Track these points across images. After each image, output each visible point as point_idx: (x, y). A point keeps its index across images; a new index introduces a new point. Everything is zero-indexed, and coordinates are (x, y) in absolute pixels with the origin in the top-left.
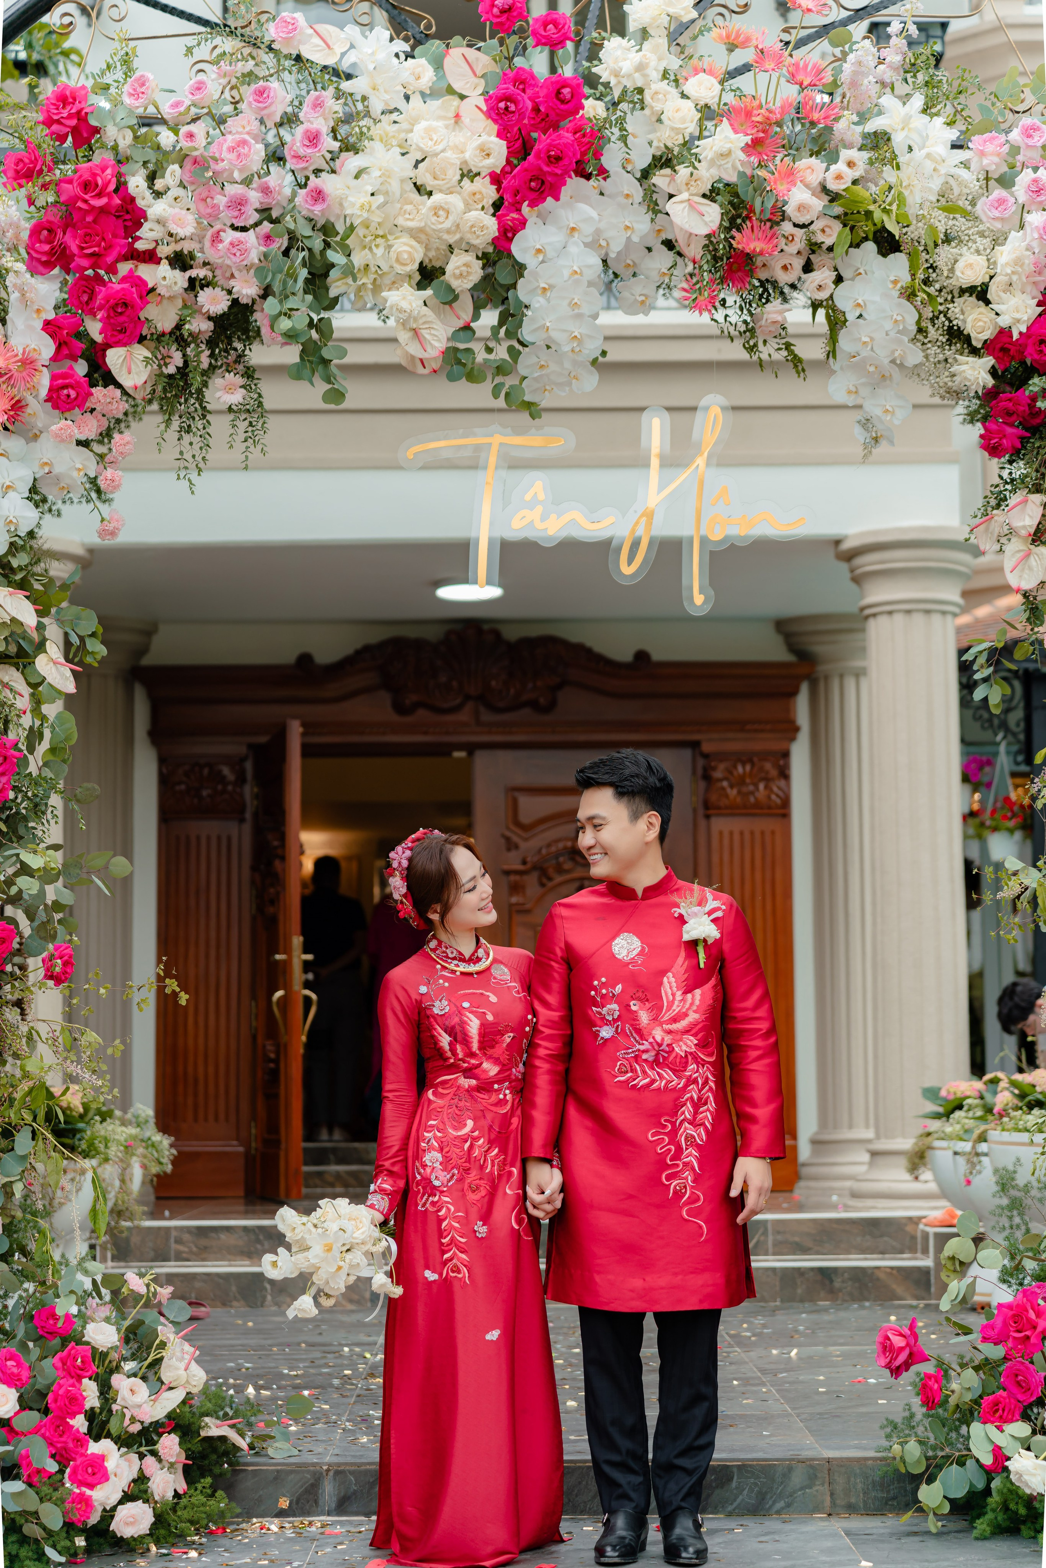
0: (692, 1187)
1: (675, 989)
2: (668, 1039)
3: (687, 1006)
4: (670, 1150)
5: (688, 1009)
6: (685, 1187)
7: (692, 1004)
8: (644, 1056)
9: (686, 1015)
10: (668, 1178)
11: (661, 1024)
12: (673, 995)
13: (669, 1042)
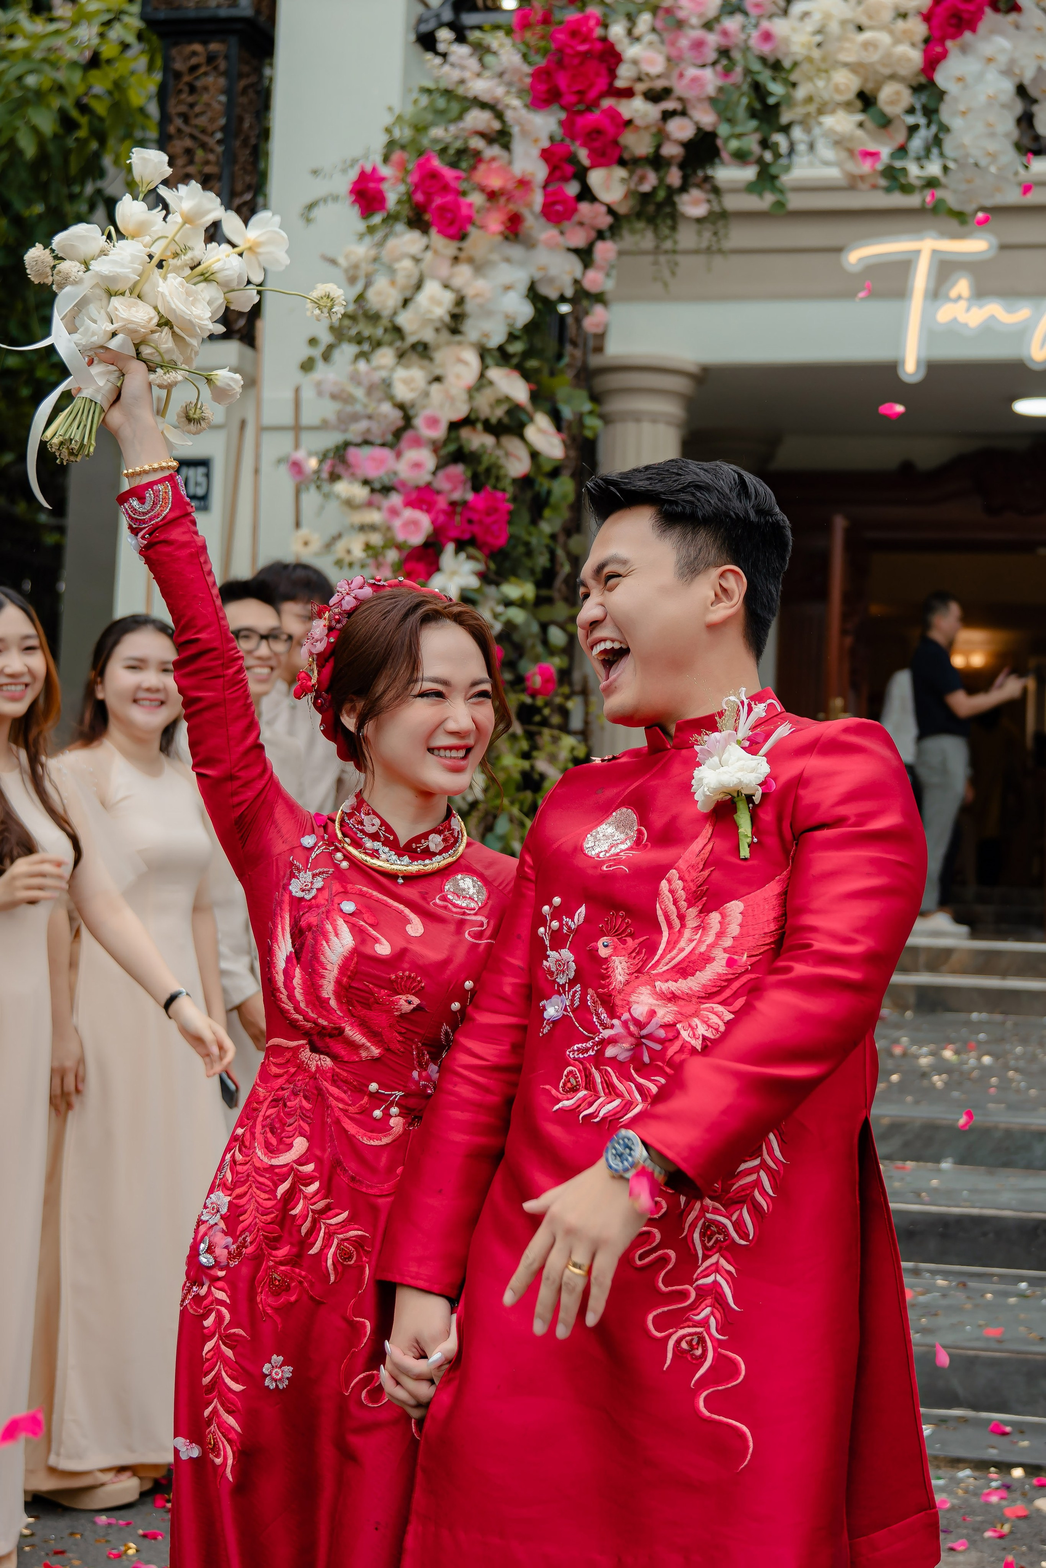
0: (718, 1344)
1: (683, 904)
2: (665, 1013)
3: (710, 939)
4: (665, 1259)
5: (712, 946)
6: (701, 1340)
7: (720, 935)
8: (610, 1052)
9: (706, 959)
10: (660, 1323)
11: (651, 982)
12: (682, 917)
13: (669, 1019)
